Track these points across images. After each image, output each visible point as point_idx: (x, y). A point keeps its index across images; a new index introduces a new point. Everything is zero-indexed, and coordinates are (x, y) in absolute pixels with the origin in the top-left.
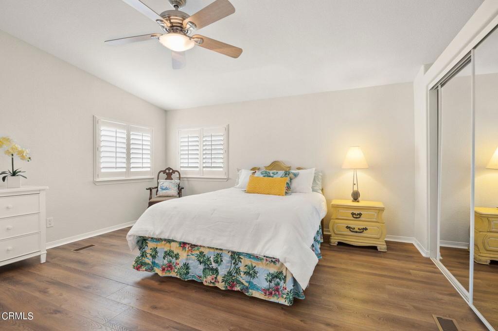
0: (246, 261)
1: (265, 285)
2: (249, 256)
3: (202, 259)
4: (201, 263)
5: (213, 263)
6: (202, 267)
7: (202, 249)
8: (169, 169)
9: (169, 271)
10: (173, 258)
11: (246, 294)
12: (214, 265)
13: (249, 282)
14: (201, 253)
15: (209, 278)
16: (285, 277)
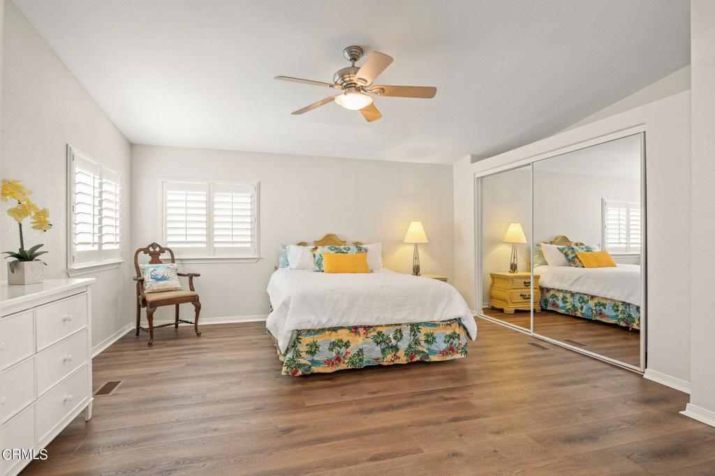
0: (424, 330)
1: (444, 346)
2: (426, 324)
3: (380, 339)
4: (378, 344)
5: (393, 340)
6: (378, 348)
7: (379, 329)
8: (154, 245)
9: (336, 364)
10: (340, 348)
11: (427, 360)
12: (394, 342)
13: (428, 349)
14: (379, 333)
15: (389, 357)
16: (459, 335)
